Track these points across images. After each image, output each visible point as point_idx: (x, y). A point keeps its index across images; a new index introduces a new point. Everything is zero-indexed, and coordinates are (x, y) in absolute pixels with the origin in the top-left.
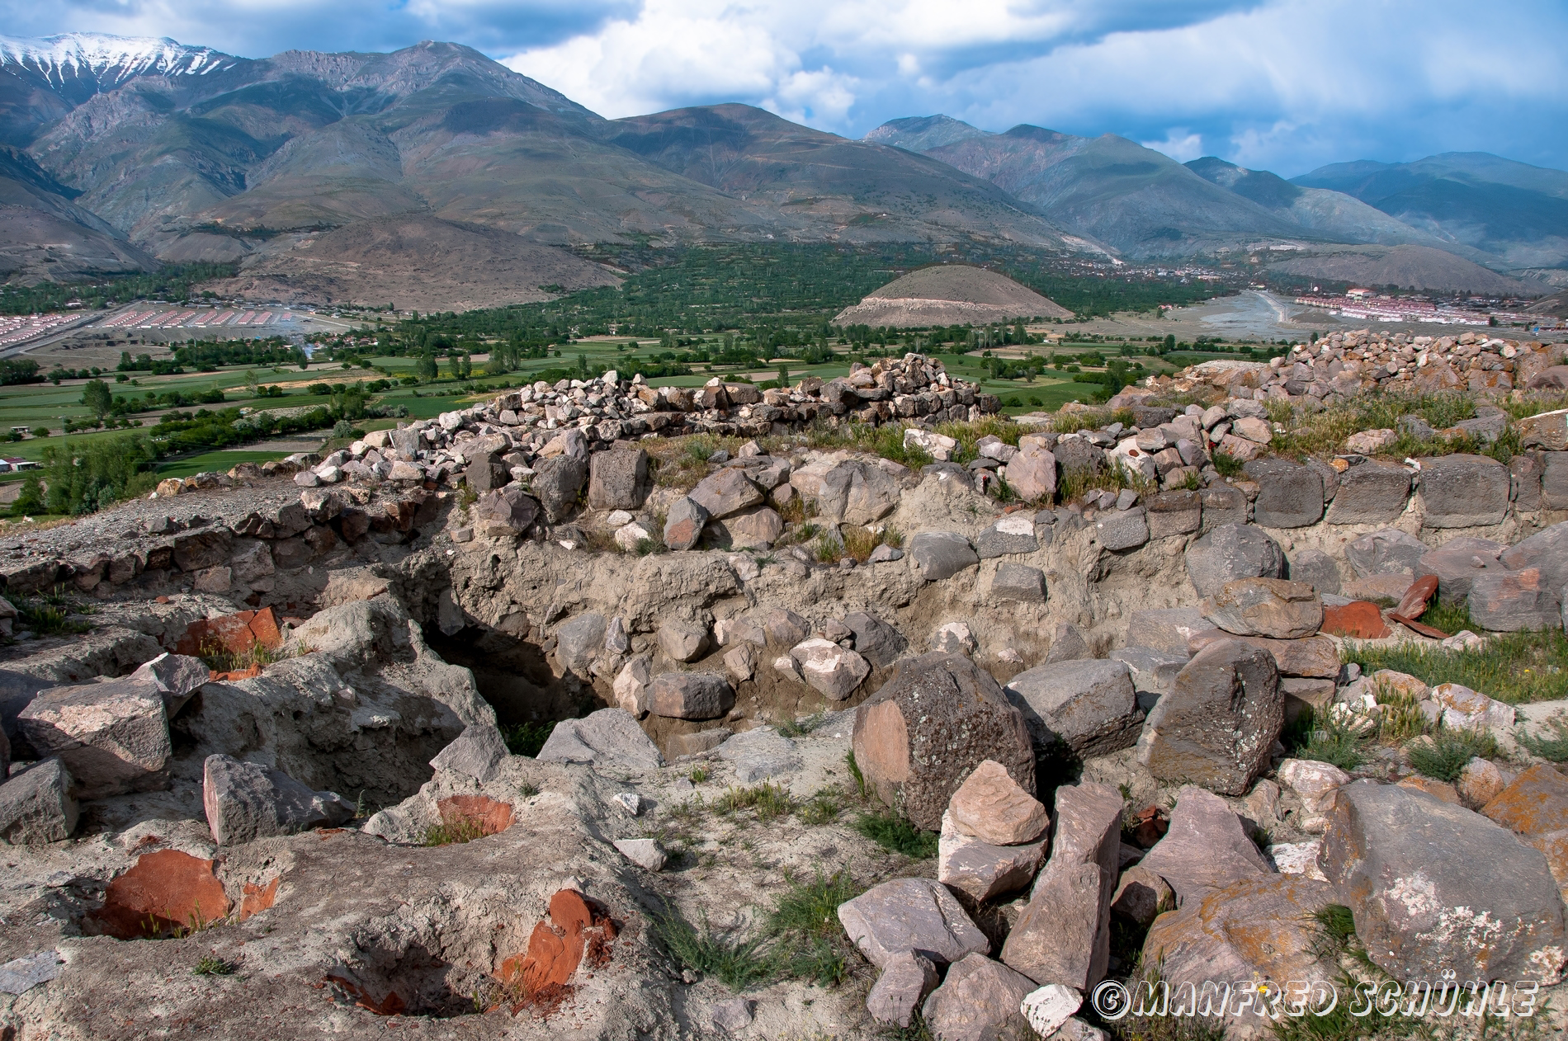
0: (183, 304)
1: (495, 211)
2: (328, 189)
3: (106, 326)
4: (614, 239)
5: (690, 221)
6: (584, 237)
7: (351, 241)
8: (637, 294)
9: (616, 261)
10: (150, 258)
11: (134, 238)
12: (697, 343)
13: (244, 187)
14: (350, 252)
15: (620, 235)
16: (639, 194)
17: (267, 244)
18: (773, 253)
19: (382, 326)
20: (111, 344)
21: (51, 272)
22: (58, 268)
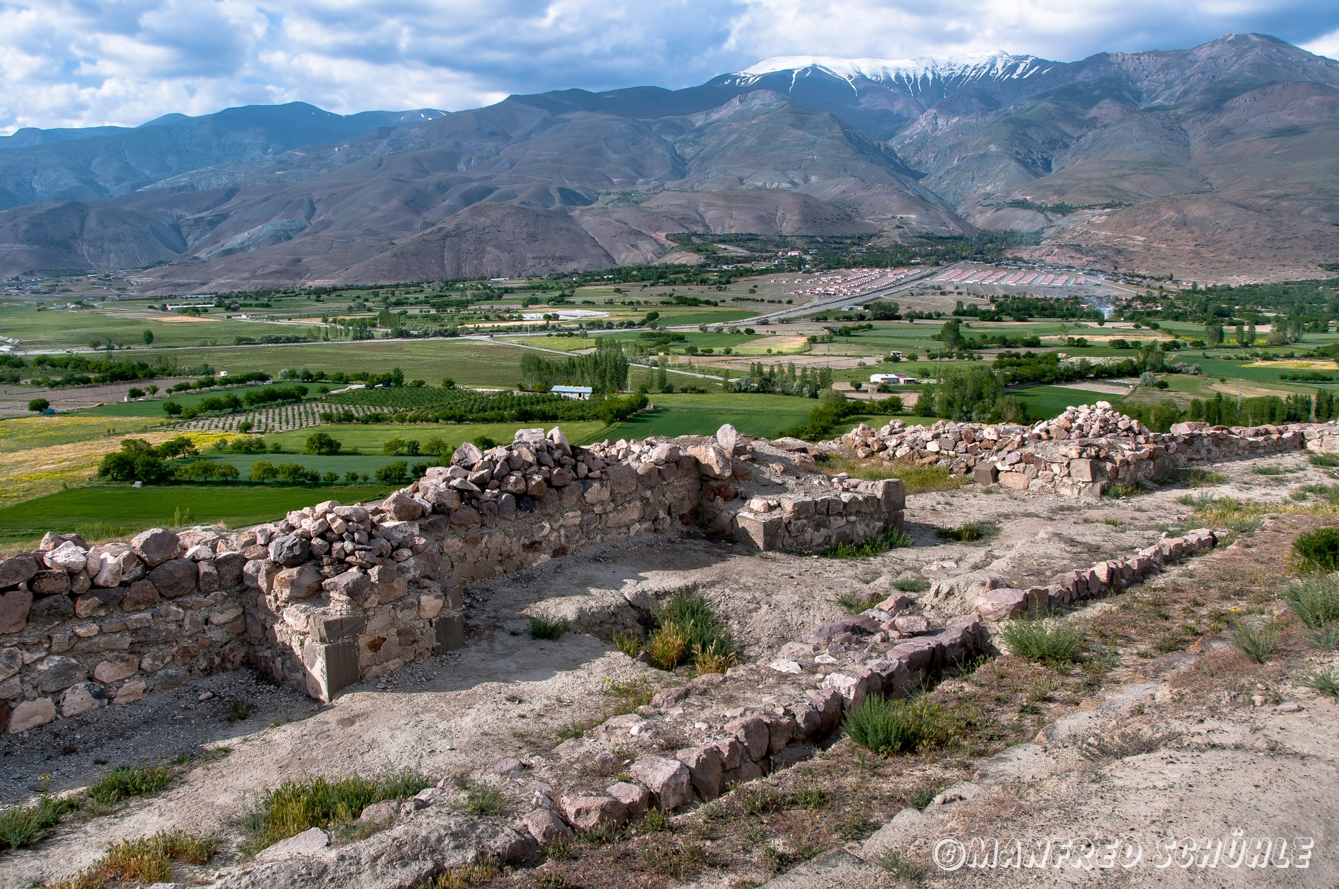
0: (997, 265)
1: (1279, 192)
2: (1122, 172)
3: (939, 279)
7: (1140, 218)
10: (971, 227)
11: (960, 211)
13: (1049, 169)
14: (1138, 228)
17: (1066, 219)
19: (1164, 294)
20: (943, 294)
21: (900, 235)
22: (905, 233)
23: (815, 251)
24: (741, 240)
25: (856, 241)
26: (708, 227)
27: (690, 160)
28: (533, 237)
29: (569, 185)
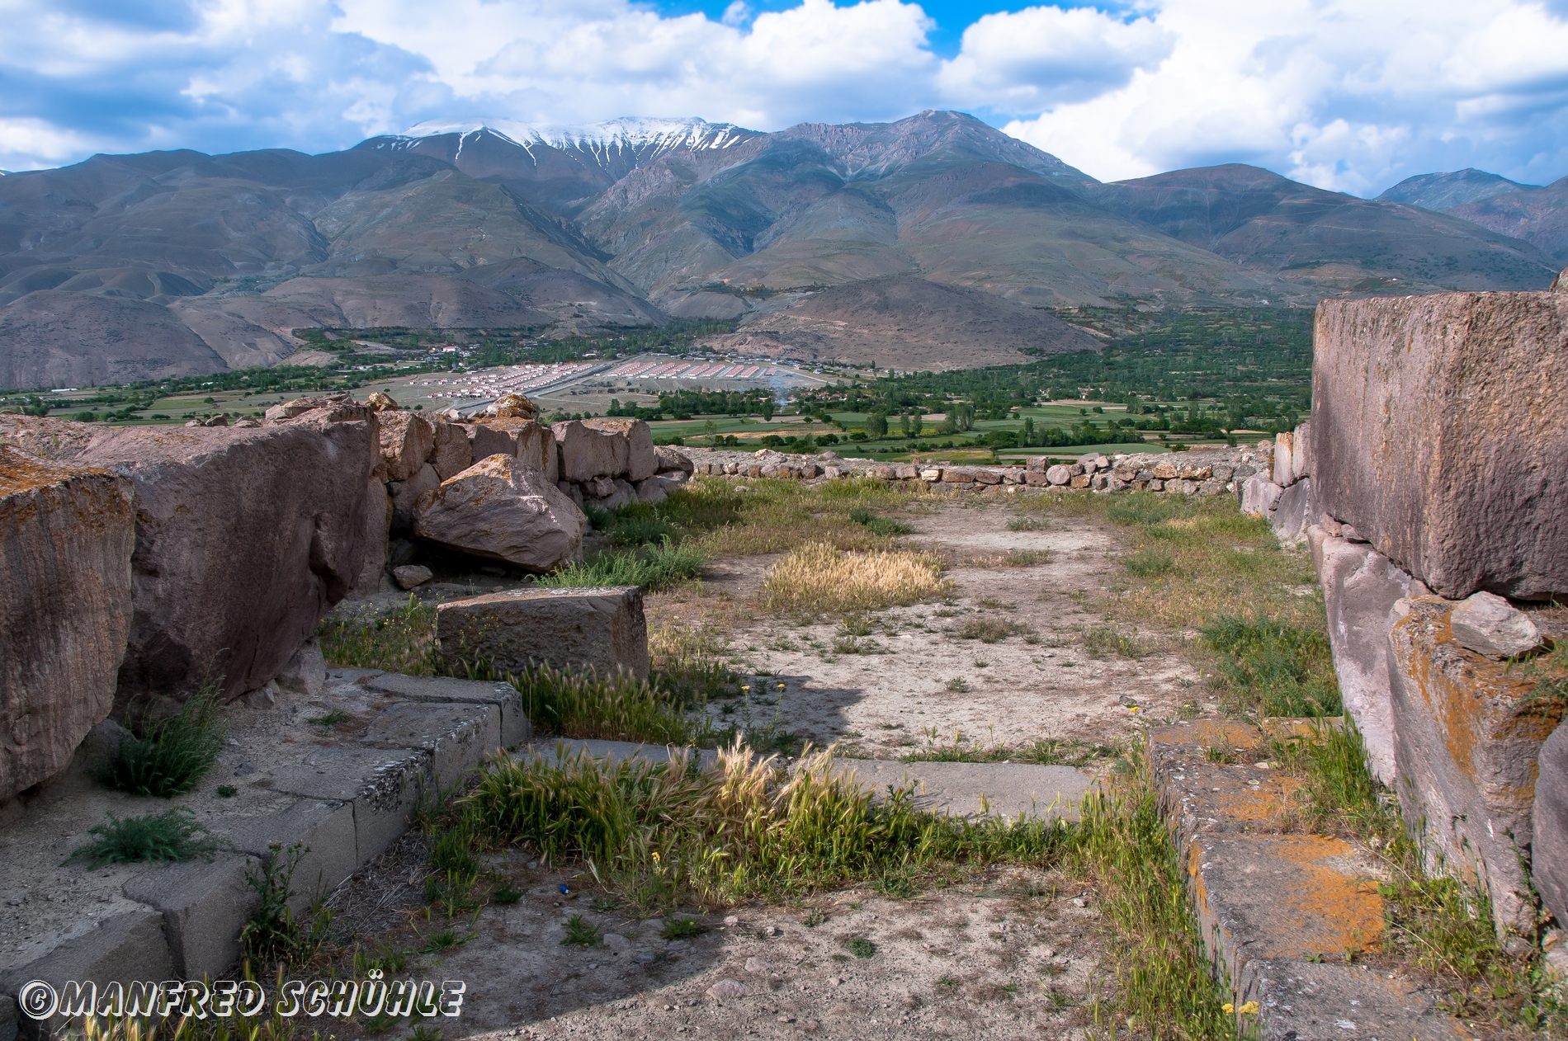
0: (682, 357)
1: (983, 273)
2: (826, 252)
3: (611, 375)
4: (1099, 303)
5: (1180, 285)
6: (1069, 301)
7: (841, 301)
8: (1118, 359)
9: (1099, 325)
10: (662, 314)
11: (652, 296)
12: (1164, 410)
13: (751, 250)
14: (839, 312)
15: (1107, 298)
16: (1130, 257)
17: (766, 303)
18: (1265, 320)
19: (858, 383)
20: (612, 391)
21: (578, 326)
22: (584, 323)
23: (476, 346)
24: (387, 334)
25: (526, 333)
26: (346, 320)
27: (333, 240)
28: (115, 336)
29: (176, 270)
